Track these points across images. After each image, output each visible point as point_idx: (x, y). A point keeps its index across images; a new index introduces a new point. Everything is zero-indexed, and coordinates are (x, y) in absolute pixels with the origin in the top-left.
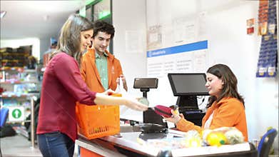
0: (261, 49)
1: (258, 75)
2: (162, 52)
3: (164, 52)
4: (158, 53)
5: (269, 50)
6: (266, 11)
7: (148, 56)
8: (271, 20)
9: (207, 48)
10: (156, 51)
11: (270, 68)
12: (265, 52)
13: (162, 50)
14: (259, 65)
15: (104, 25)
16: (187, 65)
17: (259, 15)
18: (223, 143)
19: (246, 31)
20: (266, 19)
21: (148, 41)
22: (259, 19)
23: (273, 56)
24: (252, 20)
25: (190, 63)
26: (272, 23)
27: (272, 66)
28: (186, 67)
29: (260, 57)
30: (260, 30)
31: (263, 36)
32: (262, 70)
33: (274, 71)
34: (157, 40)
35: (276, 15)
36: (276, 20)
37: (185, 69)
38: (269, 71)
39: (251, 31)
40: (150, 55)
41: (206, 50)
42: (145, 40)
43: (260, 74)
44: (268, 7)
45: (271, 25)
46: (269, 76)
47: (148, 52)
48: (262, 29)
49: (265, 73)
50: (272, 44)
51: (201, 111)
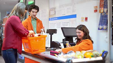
0: (100, 18)
1: (99, 29)
2: (56, 19)
3: (57, 19)
4: (54, 19)
5: (104, 19)
6: (103, 3)
7: (49, 20)
8: (105, 7)
9: (76, 17)
10: (53, 18)
11: (104, 26)
12: (102, 20)
13: (56, 18)
14: (99, 25)
15: (34, 6)
16: (67, 24)
17: (100, 5)
18: (92, 57)
19: (94, 11)
20: (103, 6)
21: (49, 14)
22: (100, 6)
23: (106, 21)
24: (97, 7)
25: (68, 23)
26: (106, 8)
27: (105, 25)
28: (66, 25)
29: (100, 22)
30: (100, 11)
31: (101, 13)
32: (101, 27)
33: (106, 27)
34: (53, 14)
35: (107, 5)
36: (107, 7)
37: (66, 26)
38: (104, 27)
39: (96, 11)
40: (50, 20)
41: (76, 18)
42: (48, 14)
43: (100, 29)
44: (104, 2)
45: (105, 9)
46: (104, 29)
47: (49, 19)
48: (101, 10)
49: (102, 28)
50: (105, 16)
51: (75, 43)
